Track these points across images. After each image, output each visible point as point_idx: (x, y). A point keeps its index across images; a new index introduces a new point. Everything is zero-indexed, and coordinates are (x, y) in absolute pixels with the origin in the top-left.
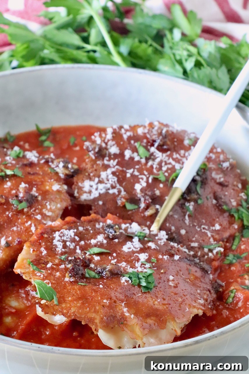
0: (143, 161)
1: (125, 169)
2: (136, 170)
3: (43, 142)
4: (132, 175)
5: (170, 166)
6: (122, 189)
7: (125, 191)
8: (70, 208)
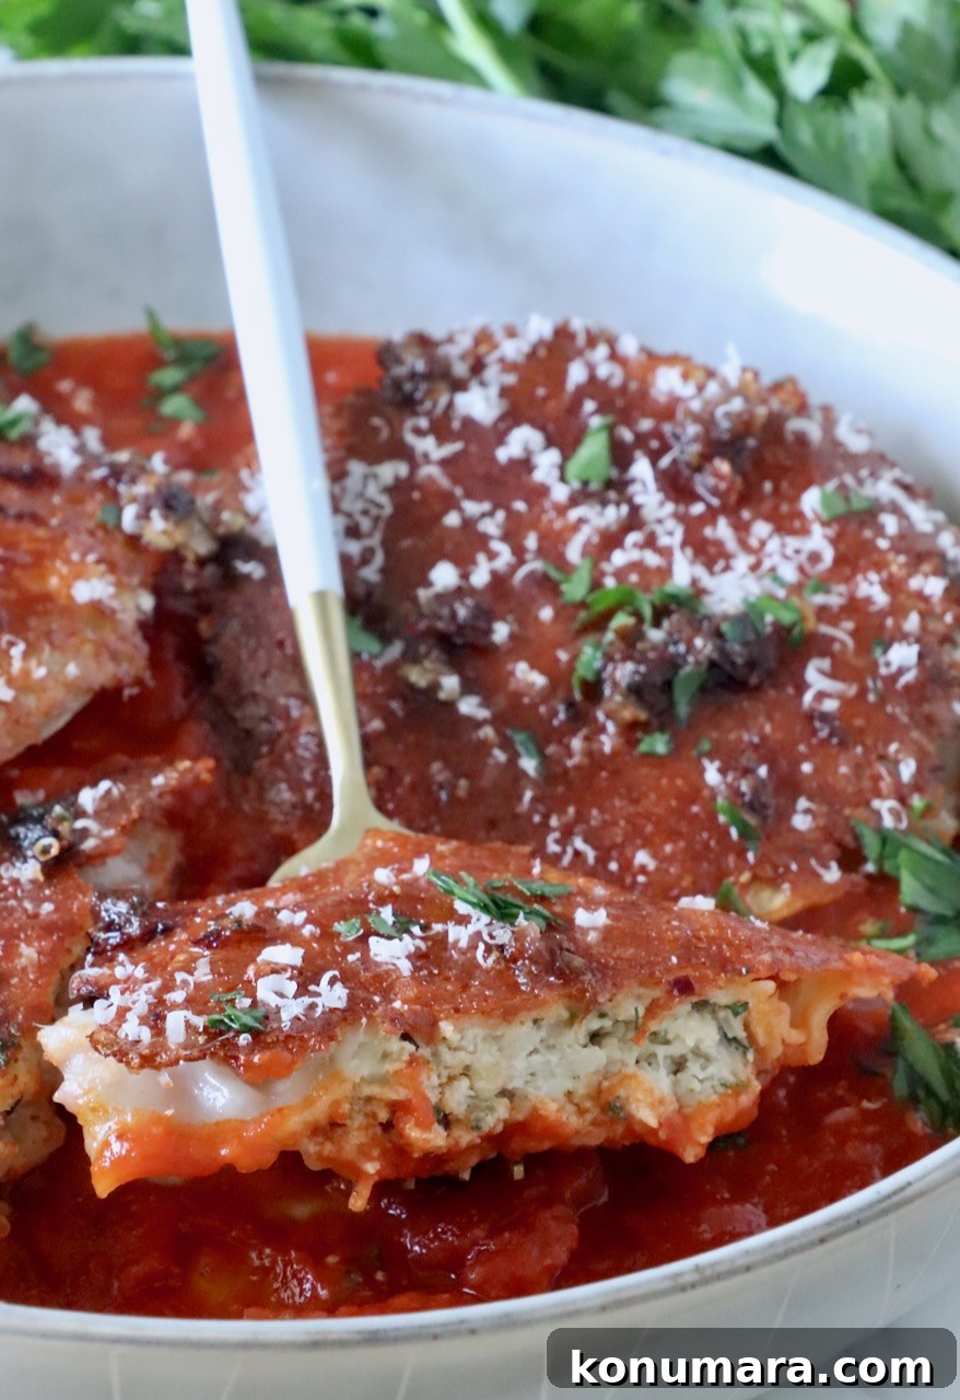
0: (560, 493)
1: (458, 491)
2: (501, 515)
3: (161, 394)
4: (468, 524)
5: (652, 559)
6: (379, 559)
7: (383, 571)
8: (127, 692)
